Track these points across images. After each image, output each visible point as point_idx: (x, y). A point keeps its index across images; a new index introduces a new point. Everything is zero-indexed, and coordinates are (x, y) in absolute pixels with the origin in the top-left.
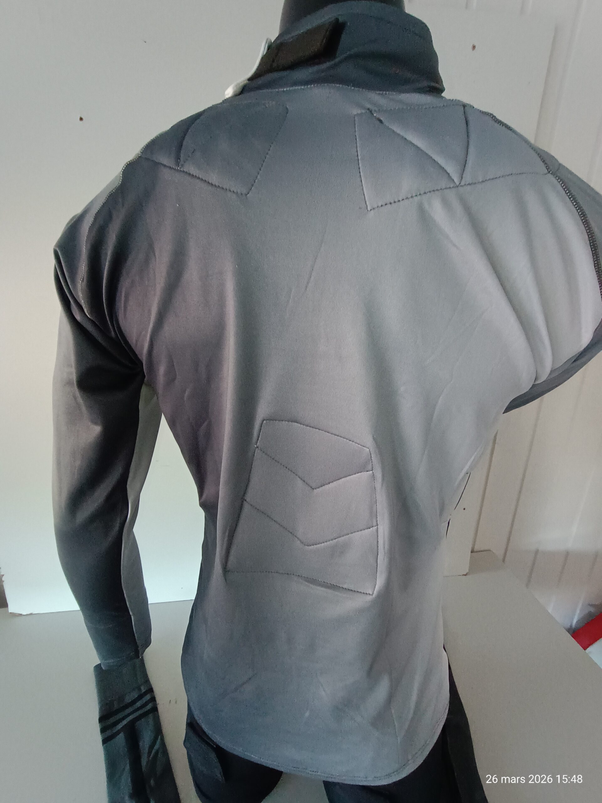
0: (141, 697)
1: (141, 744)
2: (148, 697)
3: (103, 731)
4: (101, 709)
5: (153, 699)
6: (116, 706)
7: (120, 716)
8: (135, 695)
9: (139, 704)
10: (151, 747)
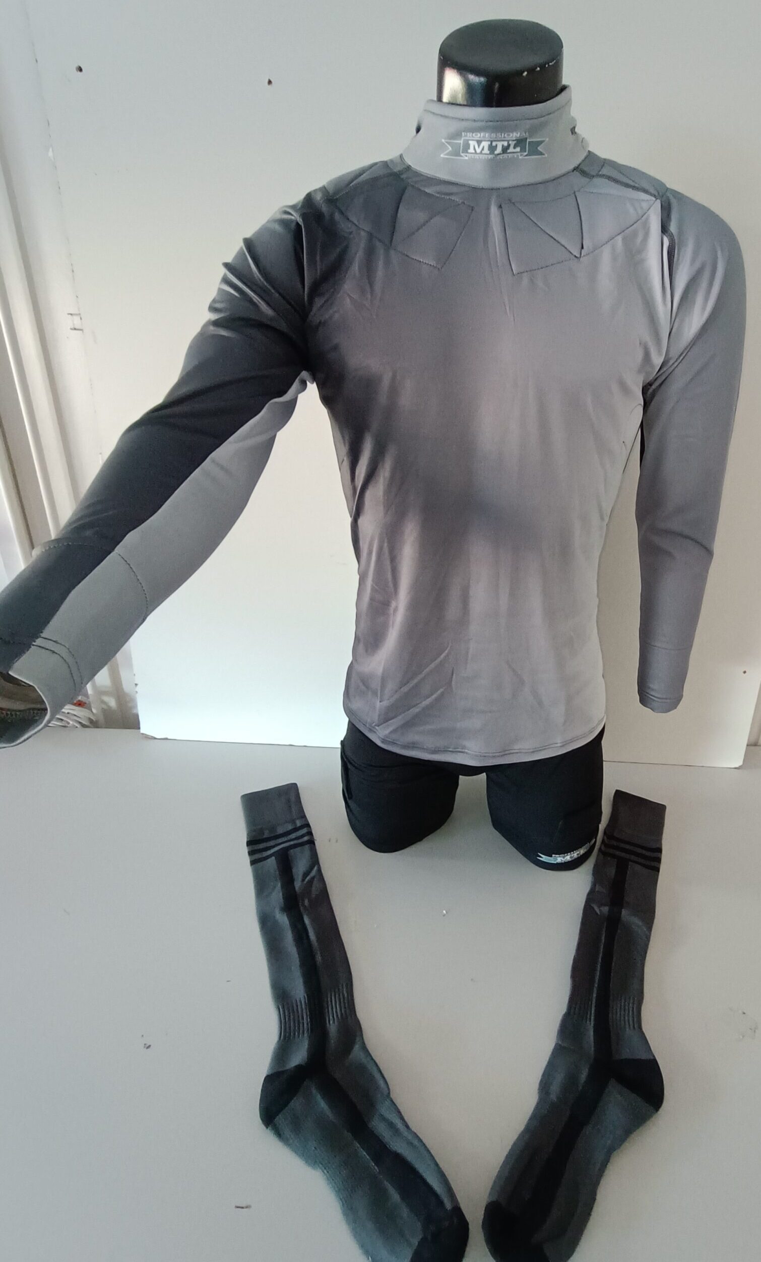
0: (296, 829)
1: (294, 871)
2: (305, 831)
3: (251, 853)
4: (248, 835)
5: (310, 833)
6: (266, 834)
7: (272, 843)
8: (290, 827)
9: (293, 836)
10: (306, 874)
